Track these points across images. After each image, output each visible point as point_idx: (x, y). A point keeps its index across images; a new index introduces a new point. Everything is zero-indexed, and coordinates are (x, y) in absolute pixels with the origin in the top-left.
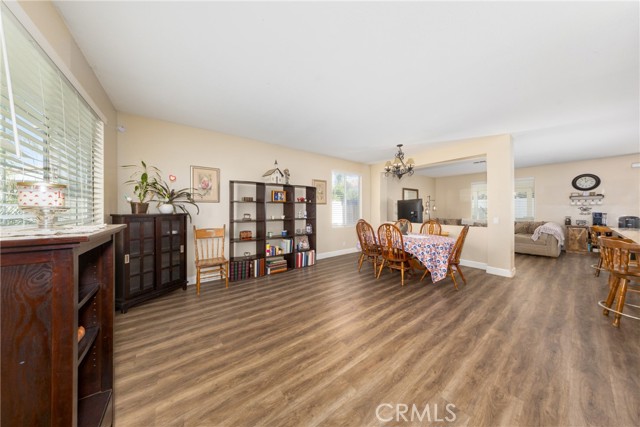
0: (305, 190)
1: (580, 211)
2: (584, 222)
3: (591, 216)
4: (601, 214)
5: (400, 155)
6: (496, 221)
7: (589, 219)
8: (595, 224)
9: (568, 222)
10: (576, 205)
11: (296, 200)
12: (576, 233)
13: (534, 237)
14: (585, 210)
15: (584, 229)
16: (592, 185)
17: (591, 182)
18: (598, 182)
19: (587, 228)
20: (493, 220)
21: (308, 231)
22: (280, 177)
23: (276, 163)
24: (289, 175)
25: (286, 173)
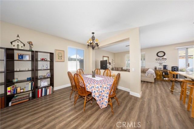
0: (49, 54)
1: (159, 64)
2: (161, 68)
3: (163, 66)
4: (166, 66)
5: (93, 38)
6: (133, 70)
7: (162, 67)
8: (164, 69)
9: (156, 69)
10: (158, 62)
11: (39, 59)
12: (158, 72)
13: (146, 74)
14: (161, 64)
15: (161, 71)
16: (163, 55)
17: (162, 54)
18: (165, 54)
19: (162, 71)
20: (132, 69)
21: (48, 76)
22: (23, 45)
23: (18, 36)
24: (32, 45)
25: (29, 44)
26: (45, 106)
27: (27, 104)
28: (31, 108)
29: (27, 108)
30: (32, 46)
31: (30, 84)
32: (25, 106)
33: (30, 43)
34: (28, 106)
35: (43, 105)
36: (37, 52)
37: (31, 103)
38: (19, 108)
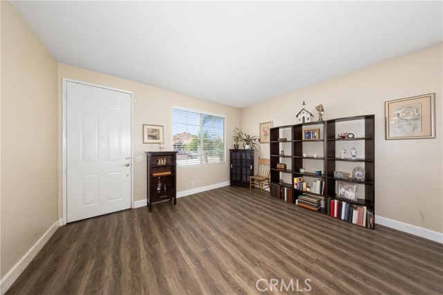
0: (363, 121)
21: (356, 177)
22: (309, 116)
23: (304, 104)
24: (323, 110)
25: (318, 110)
26: (332, 242)
27: (311, 215)
28: (311, 225)
29: (308, 220)
30: (322, 113)
31: (319, 182)
32: (308, 216)
33: (320, 109)
34: (310, 219)
35: (331, 235)
36: (333, 121)
37: (318, 217)
38: (302, 213)
